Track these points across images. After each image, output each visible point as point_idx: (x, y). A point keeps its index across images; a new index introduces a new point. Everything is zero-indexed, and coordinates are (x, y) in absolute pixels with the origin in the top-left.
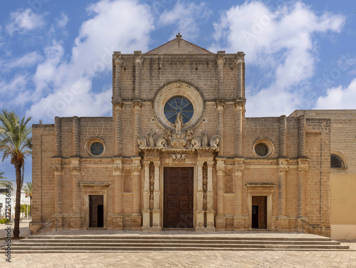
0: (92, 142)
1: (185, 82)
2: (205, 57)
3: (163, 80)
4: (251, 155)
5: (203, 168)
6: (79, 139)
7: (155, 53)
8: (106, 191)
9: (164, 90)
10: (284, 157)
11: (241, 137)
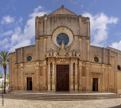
0: (28, 56)
1: (66, 27)
2: (74, 16)
3: (56, 26)
4: (92, 61)
5: (73, 65)
6: (23, 56)
7: (53, 14)
8: (33, 75)
9: (56, 31)
10: (104, 64)
11: (89, 53)
